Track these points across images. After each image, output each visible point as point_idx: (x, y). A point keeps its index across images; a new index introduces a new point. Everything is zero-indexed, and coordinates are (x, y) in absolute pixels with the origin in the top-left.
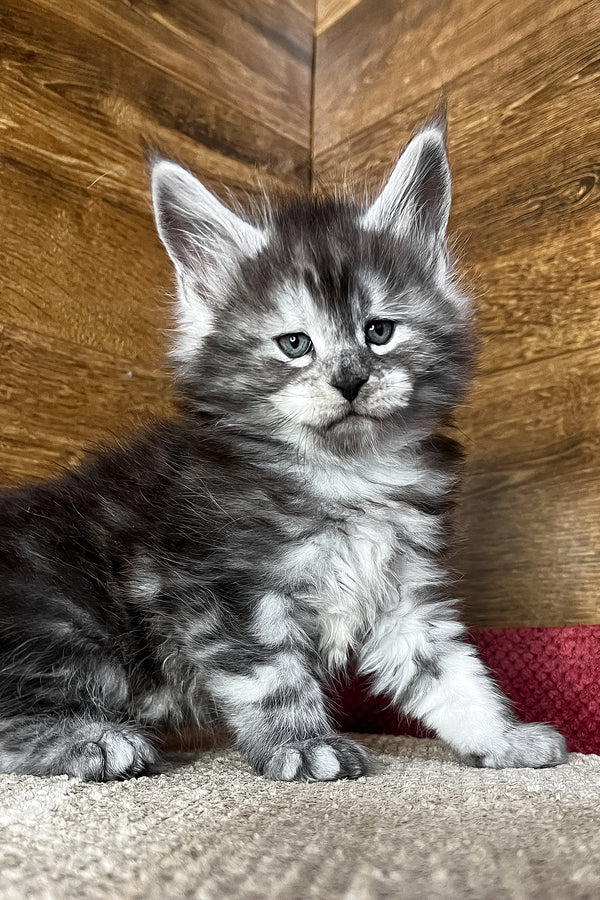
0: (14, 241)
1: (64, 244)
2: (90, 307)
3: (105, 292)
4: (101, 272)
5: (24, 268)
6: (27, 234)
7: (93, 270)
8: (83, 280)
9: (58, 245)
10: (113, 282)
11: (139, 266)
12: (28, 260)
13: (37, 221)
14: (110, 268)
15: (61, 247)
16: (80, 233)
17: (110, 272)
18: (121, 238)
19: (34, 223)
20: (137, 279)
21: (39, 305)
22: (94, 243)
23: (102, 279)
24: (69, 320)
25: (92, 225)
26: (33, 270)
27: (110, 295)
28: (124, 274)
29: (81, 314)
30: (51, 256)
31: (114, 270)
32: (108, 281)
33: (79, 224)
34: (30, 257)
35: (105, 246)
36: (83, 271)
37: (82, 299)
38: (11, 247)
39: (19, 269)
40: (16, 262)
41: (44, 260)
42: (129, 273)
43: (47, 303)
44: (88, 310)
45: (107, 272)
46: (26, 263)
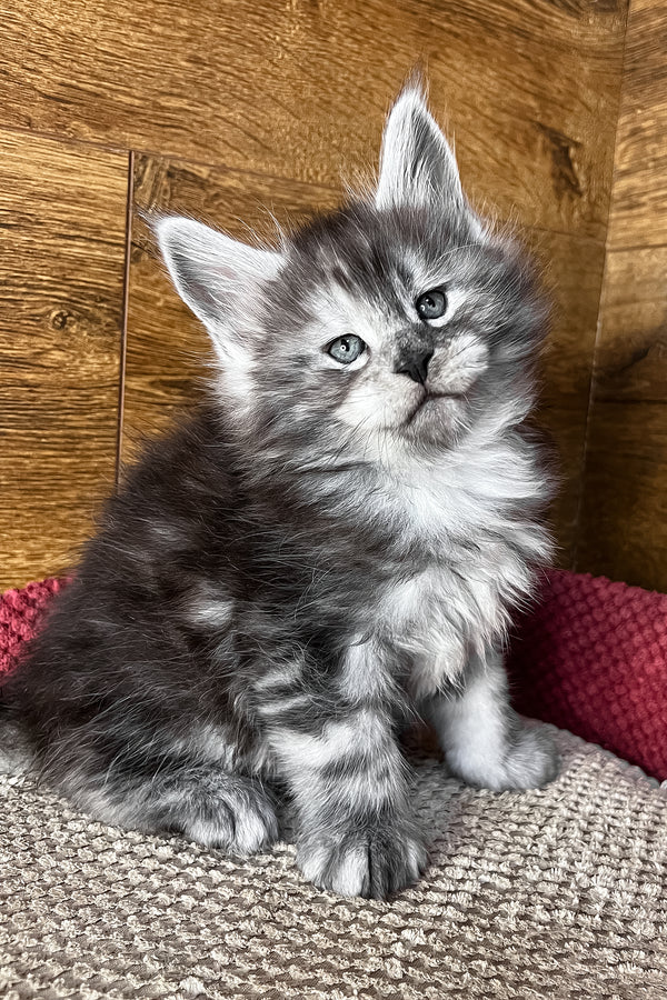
0: (226, 51)
1: (292, 47)
2: (322, 130)
3: (343, 107)
4: (340, 80)
5: (239, 87)
6: (244, 38)
7: (331, 79)
8: (315, 93)
9: (284, 48)
10: (354, 91)
11: (389, 64)
12: (244, 75)
13: (257, 18)
14: (351, 72)
15: (289, 52)
16: (316, 29)
17: (352, 78)
18: (370, 29)
19: (255, 22)
20: (386, 82)
21: (257, 135)
22: (333, 40)
23: (341, 89)
24: (294, 151)
25: (331, 14)
26: (250, 88)
27: (349, 111)
28: (371, 79)
29: (310, 141)
30: (275, 65)
31: (356, 74)
32: (348, 92)
33: (314, 16)
34: (248, 70)
35: (348, 42)
36: (317, 81)
37: (313, 120)
38: (224, 59)
39: (233, 88)
40: (229, 79)
41: (265, 72)
42: (377, 77)
43: (267, 131)
44: (319, 134)
45: (347, 79)
46: (242, 79)
